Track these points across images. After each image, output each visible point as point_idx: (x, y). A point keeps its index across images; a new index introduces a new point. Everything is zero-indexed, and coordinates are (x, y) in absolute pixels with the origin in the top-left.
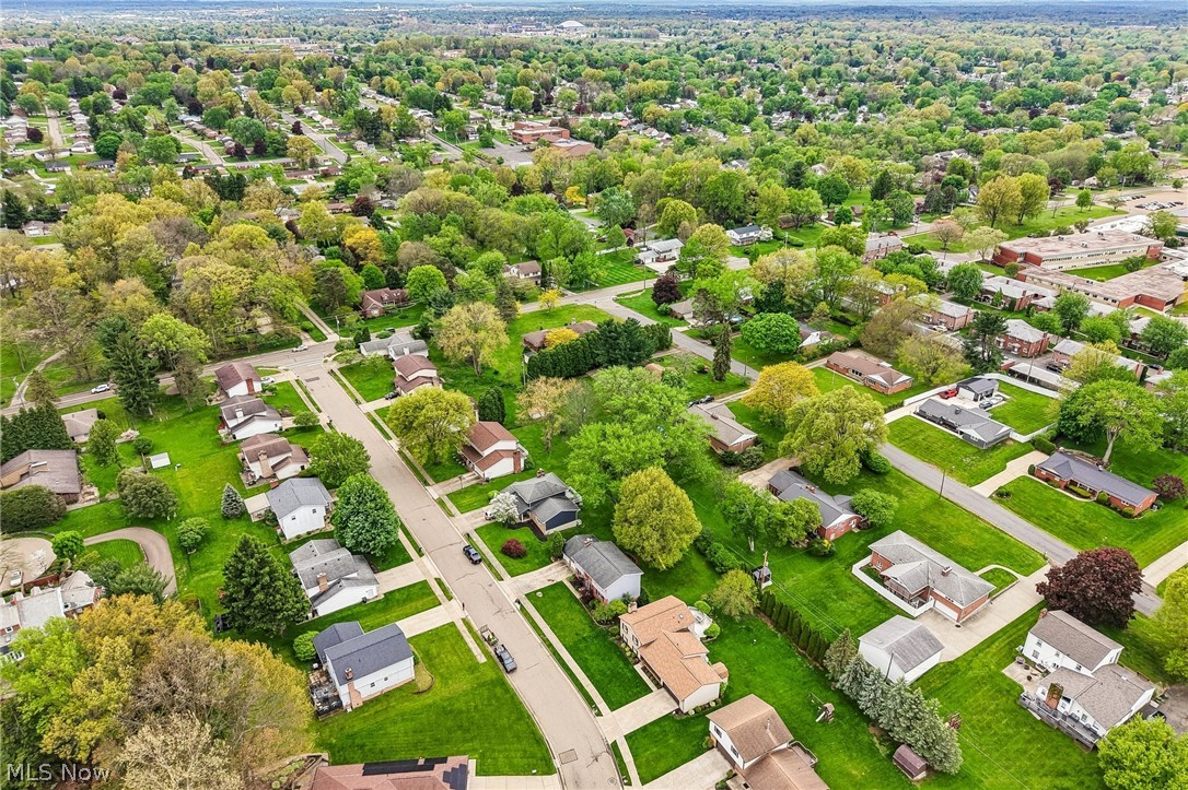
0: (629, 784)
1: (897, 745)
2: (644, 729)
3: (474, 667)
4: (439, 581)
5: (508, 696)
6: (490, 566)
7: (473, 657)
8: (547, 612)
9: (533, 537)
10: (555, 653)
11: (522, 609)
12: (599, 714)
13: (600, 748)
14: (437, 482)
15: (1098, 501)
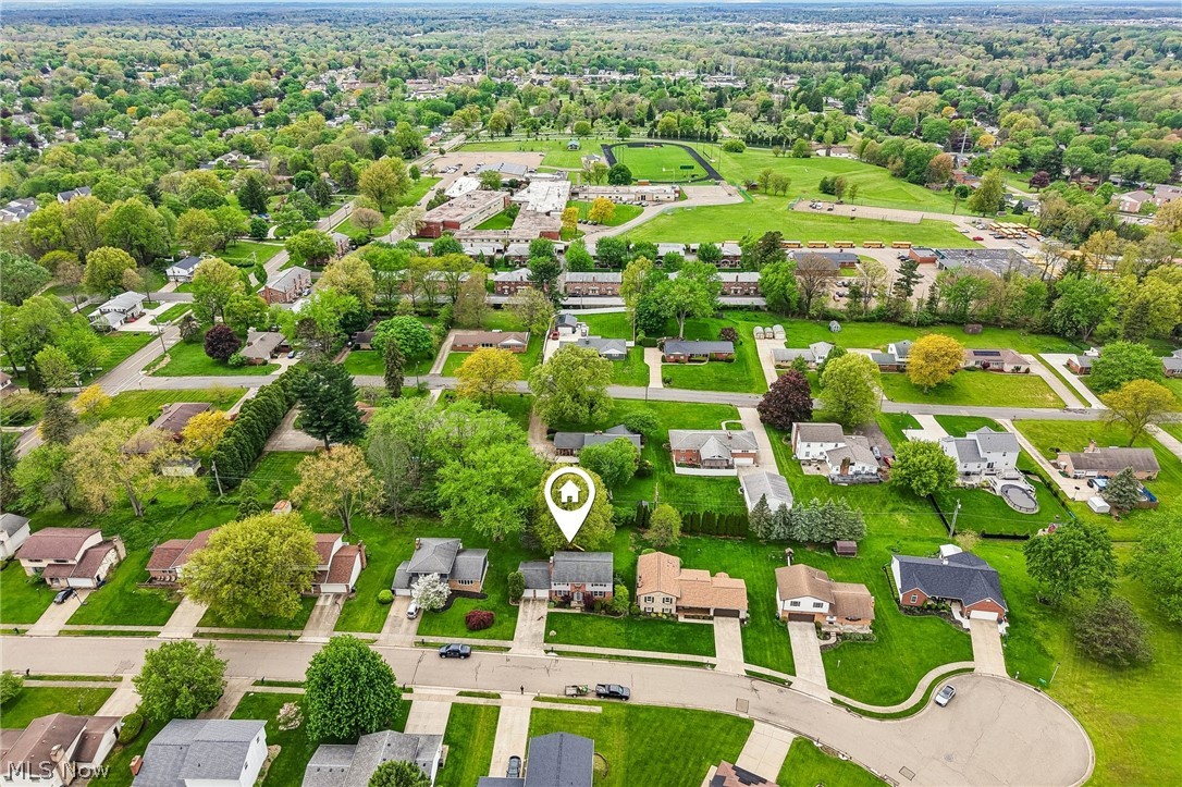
0: (790, 683)
1: (834, 544)
2: (745, 647)
3: (605, 721)
4: (461, 694)
5: (653, 712)
6: (481, 648)
7: (592, 715)
8: (577, 639)
9: (474, 601)
10: (630, 659)
11: (560, 653)
12: (713, 666)
13: (747, 682)
14: (302, 628)
15: (710, 360)
